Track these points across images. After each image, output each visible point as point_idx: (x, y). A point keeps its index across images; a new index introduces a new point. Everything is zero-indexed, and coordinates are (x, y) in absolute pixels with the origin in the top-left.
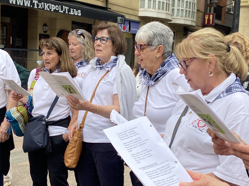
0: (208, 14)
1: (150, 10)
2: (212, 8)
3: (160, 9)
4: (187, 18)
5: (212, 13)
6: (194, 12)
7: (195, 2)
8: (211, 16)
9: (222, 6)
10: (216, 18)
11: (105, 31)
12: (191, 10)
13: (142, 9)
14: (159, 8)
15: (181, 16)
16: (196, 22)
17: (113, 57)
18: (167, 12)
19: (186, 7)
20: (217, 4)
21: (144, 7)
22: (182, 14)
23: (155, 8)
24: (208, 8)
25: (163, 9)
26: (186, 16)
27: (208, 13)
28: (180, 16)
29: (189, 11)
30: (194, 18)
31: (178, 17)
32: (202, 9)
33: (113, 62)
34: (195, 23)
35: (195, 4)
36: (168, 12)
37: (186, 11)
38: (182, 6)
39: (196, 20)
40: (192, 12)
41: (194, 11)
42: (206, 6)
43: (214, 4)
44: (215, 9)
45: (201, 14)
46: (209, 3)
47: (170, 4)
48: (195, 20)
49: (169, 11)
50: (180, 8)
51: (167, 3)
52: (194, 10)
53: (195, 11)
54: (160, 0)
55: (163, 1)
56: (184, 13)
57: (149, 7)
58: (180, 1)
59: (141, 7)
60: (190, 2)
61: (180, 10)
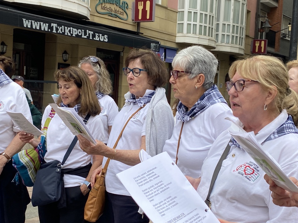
0: (258, 41)
1: (189, 35)
2: (264, 33)
3: (201, 35)
4: (234, 45)
5: (263, 39)
6: (242, 38)
7: (243, 26)
8: (263, 43)
9: (276, 31)
10: (268, 46)
11: (138, 61)
12: (238, 35)
13: (180, 34)
14: (200, 33)
15: (227, 43)
16: (245, 49)
17: (148, 91)
18: (210, 37)
19: (233, 32)
20: (270, 29)
21: (182, 32)
22: (228, 39)
23: (196, 33)
24: (259, 33)
25: (205, 34)
26: (232, 43)
27: (259, 39)
28: (225, 42)
29: (237, 37)
30: (242, 45)
31: (223, 44)
32: (252, 35)
33: (148, 97)
34: (243, 51)
35: (243, 28)
36: (212, 38)
37: (233, 36)
38: (228, 31)
39: (245, 48)
40: (240, 37)
41: (242, 37)
42: (257, 31)
43: (266, 29)
44: (267, 35)
45: (250, 41)
46: (260, 27)
47: (214, 29)
48: (243, 47)
49: (212, 36)
50: (226, 33)
51: (209, 28)
52: (242, 35)
53: (244, 36)
54: (201, 24)
55: (205, 25)
56: (230, 39)
57: (189, 32)
58: (225, 24)
59: (179, 32)
60: (237, 27)
61: (226, 36)
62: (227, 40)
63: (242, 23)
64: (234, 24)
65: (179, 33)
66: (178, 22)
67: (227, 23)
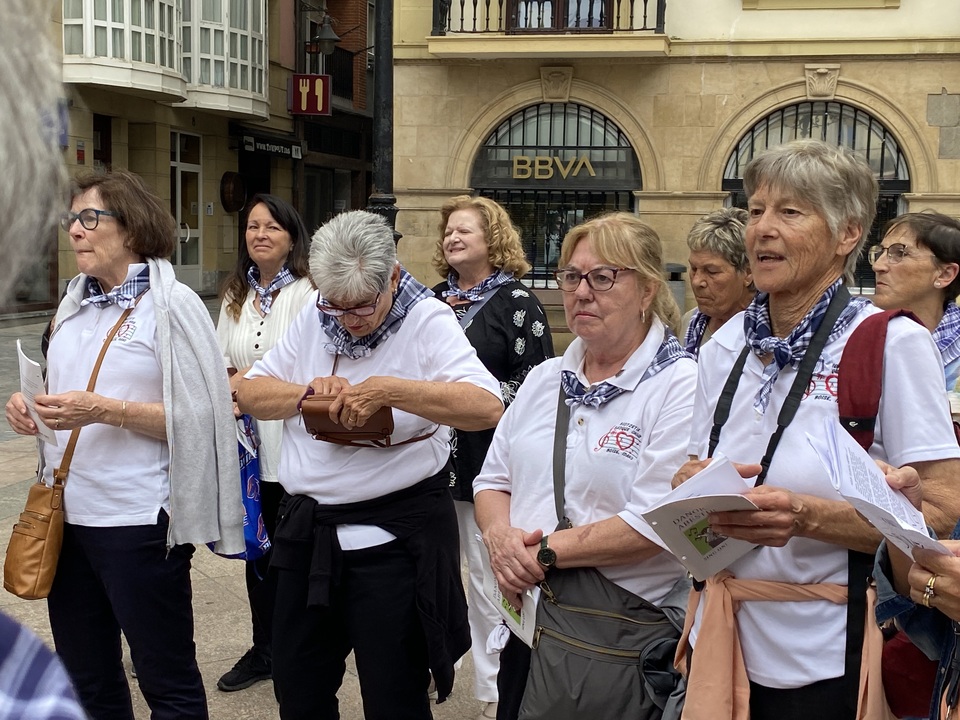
0: (306, 77)
1: (102, 60)
2: (321, 55)
3: (140, 60)
4: (238, 91)
5: (321, 74)
6: (260, 71)
7: (261, 36)
8: (319, 83)
9: (354, 51)
10: (335, 93)
12: (249, 63)
13: (76, 59)
14: (136, 57)
15: (216, 85)
16: (270, 103)
17: (135, 267)
18: (167, 68)
19: (233, 54)
20: (336, 44)
21: (81, 51)
22: (220, 74)
23: (122, 57)
24: (308, 56)
25: (150, 59)
26: (232, 84)
27: (308, 73)
28: (212, 82)
29: (244, 68)
30: (260, 92)
31: (207, 88)
32: (288, 60)
33: (139, 281)
34: (265, 107)
35: (260, 42)
36: (171, 70)
37: (233, 66)
38: (219, 50)
39: (270, 99)
40: (254, 69)
41: (258, 67)
42: (301, 49)
43: (326, 44)
44: (329, 59)
45: (284, 78)
46: (308, 39)
47: (175, 43)
48: (264, 96)
49: (171, 66)
50: (212, 57)
51: (162, 40)
52: (260, 62)
53: (264, 65)
54: (136, 29)
55: (149, 31)
56: (227, 74)
57: (100, 51)
58: (207, 30)
59: (70, 52)
60: (244, 37)
61: (212, 64)
62: (216, 76)
63: (256, 27)
64: (234, 30)
65: (70, 54)
66: (66, 21)
67: (213, 27)
